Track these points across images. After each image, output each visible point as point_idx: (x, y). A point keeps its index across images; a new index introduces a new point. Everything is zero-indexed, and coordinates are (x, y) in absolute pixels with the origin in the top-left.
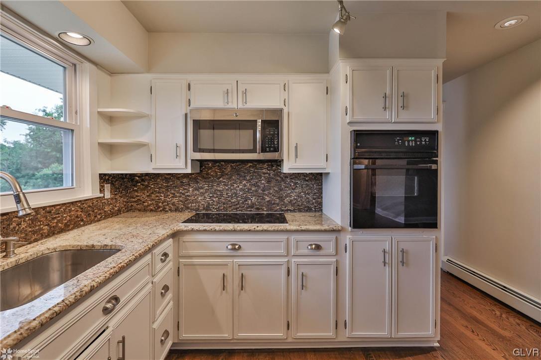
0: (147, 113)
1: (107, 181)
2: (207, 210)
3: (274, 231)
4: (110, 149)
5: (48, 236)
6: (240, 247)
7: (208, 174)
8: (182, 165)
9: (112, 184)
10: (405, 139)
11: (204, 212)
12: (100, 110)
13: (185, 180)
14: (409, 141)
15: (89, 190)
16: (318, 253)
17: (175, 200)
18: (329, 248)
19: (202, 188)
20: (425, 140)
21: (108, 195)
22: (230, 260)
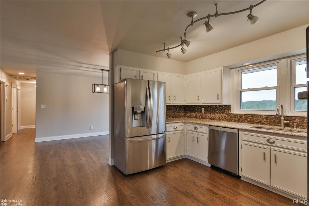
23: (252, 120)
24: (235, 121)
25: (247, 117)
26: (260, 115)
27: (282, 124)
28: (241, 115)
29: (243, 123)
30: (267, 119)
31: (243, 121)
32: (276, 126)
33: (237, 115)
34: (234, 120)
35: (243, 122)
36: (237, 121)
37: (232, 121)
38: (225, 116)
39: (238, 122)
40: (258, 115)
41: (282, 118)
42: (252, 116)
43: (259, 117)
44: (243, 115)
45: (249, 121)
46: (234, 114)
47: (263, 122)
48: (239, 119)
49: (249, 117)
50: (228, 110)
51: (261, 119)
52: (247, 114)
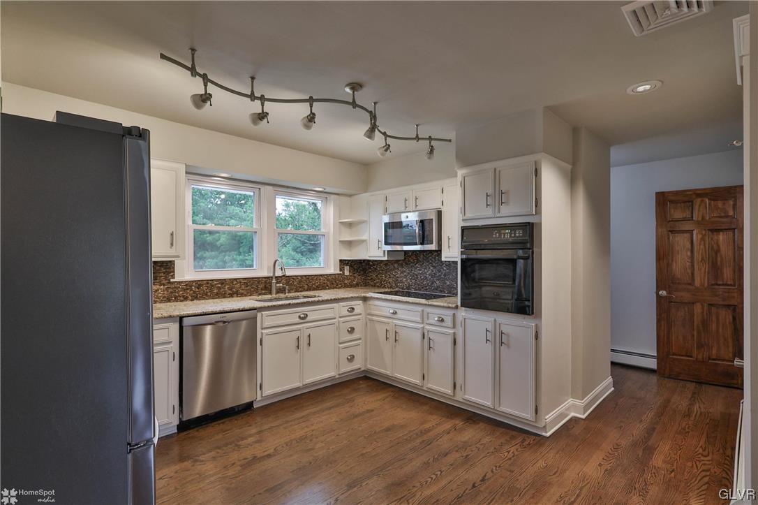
0: (366, 219)
1: (347, 264)
2: (408, 289)
3: (413, 303)
4: (349, 244)
5: (307, 290)
6: (396, 313)
7: (409, 261)
8: (382, 254)
9: (351, 266)
10: (503, 232)
11: (406, 290)
12: (341, 221)
13: (396, 265)
14: (504, 234)
15: (332, 269)
16: (441, 324)
17: (390, 280)
18: (449, 322)
19: (405, 272)
20: (519, 233)
21: (347, 273)
22: (390, 321)
23: (222, 290)
24: (186, 299)
25: (213, 286)
26: (236, 279)
27: (274, 291)
28: (199, 284)
29: (203, 301)
30: (246, 284)
31: (204, 296)
32: (260, 294)
33: (189, 284)
34: (183, 296)
35: (204, 299)
36: (190, 298)
37: (176, 299)
38: (156, 291)
39: (191, 300)
40: (232, 280)
41: (274, 281)
42: (223, 282)
43: (235, 283)
44: (205, 282)
45: (217, 294)
46: (182, 282)
47: (241, 291)
48: (194, 292)
49: (216, 284)
50: (164, 273)
51: (238, 285)
52: (212, 280)
